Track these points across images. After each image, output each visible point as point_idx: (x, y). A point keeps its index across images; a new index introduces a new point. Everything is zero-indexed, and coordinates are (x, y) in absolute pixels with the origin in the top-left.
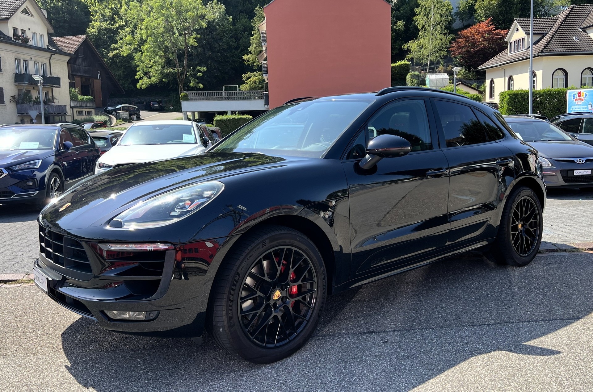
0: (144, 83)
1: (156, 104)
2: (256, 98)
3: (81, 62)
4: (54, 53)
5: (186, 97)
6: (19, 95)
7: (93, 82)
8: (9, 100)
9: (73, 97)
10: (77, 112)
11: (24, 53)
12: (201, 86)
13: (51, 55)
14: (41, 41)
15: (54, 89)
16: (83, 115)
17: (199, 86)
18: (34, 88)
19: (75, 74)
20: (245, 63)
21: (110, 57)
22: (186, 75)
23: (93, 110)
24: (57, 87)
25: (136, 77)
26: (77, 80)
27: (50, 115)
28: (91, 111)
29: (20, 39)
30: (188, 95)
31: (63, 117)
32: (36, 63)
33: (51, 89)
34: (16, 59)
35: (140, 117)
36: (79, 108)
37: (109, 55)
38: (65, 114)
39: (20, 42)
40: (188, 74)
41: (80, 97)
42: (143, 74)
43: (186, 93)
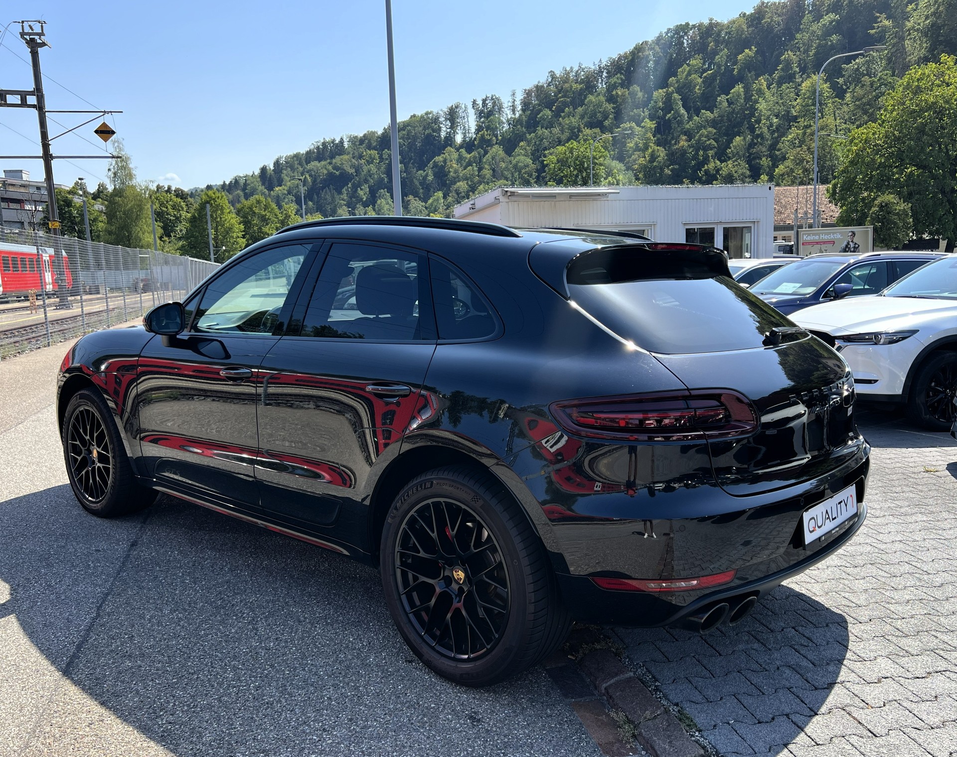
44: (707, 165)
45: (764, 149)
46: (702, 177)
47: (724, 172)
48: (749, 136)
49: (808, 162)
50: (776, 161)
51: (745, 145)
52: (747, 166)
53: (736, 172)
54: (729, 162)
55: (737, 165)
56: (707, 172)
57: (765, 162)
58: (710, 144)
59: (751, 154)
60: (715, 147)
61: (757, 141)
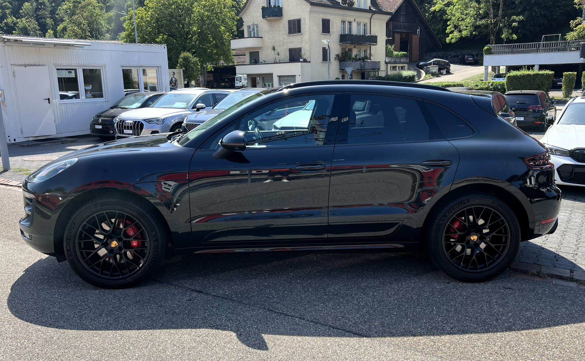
0: (453, 37)
1: (471, 58)
2: (573, 49)
3: (402, 19)
4: (374, 13)
5: (489, 51)
6: (342, 53)
7: (412, 38)
8: (334, 58)
9: (388, 54)
10: (391, 67)
11: (350, 16)
12: (515, 37)
13: (372, 15)
14: (365, 3)
15: (372, 47)
16: (396, 70)
17: (513, 38)
18: (355, 47)
19: (395, 30)
20: (577, 6)
21: (432, 12)
22: (500, 26)
23: (406, 65)
24: (374, 45)
25: (447, 31)
26: (397, 37)
27: (365, 71)
28: (404, 66)
29: (347, 3)
30: (491, 49)
31: (377, 73)
32: (359, 24)
33: (369, 47)
34: (342, 21)
35: (450, 71)
36: (393, 64)
37: (431, 9)
38: (379, 69)
39: (347, 6)
40: (501, 25)
41: (395, 53)
42: (454, 28)
43: (489, 47)
44: (6, 19)
45: (47, 13)
46: (3, 28)
47: (20, 25)
48: (35, 3)
49: (84, 25)
50: (57, 22)
51: (33, 9)
52: (37, 23)
53: (29, 26)
54: (23, 19)
55: (29, 21)
56: (6, 24)
57: (49, 21)
58: (6, 5)
59: (38, 15)
60: (10, 8)
61: (41, 7)
